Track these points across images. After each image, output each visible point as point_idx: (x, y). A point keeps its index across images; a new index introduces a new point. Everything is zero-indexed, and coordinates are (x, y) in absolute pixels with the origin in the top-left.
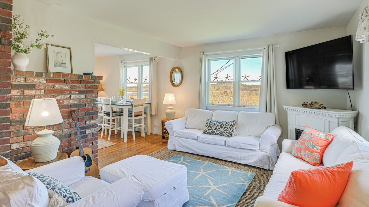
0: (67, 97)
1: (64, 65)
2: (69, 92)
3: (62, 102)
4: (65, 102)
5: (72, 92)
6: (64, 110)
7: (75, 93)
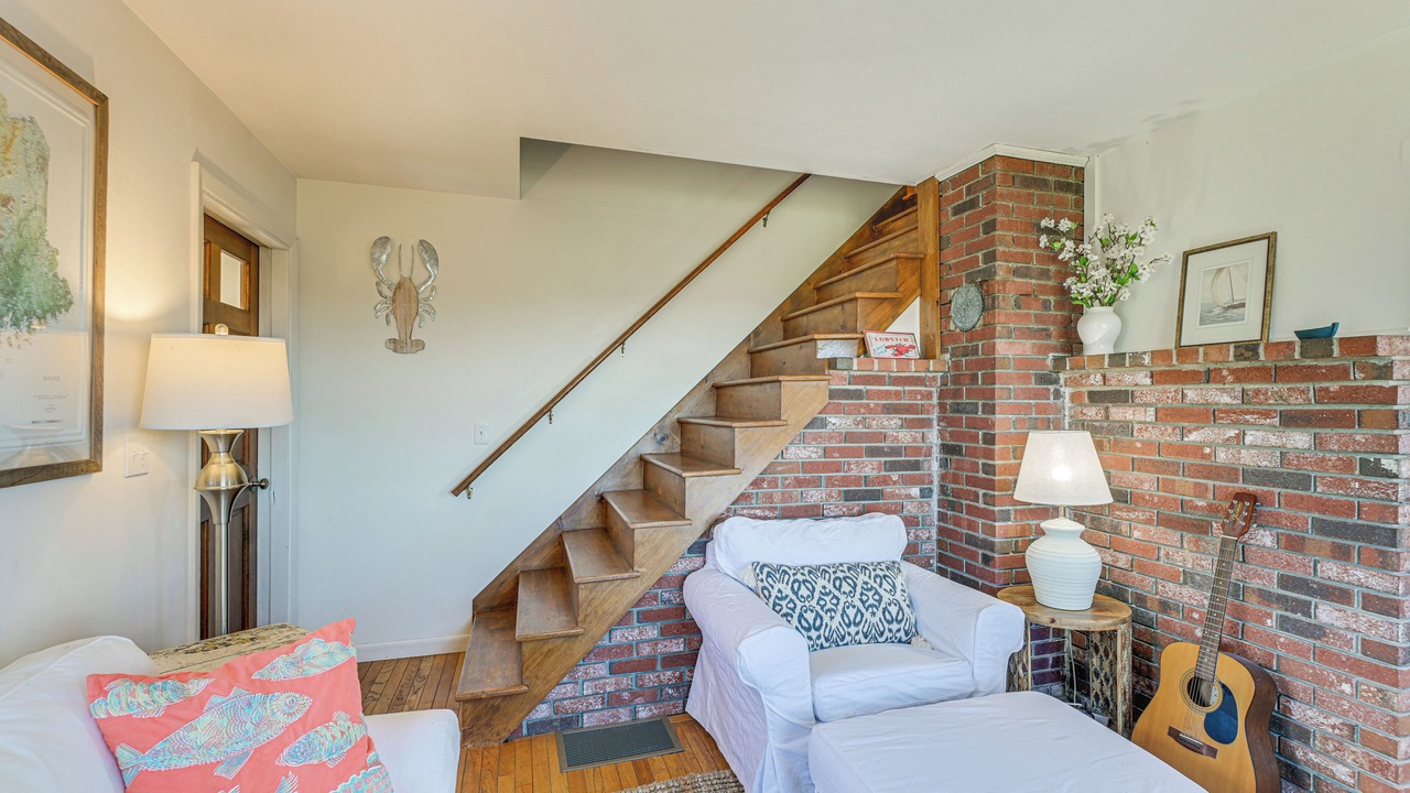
0: (1226, 437)
1: (1236, 311)
2: (1234, 417)
3: (1210, 455)
4: (1223, 456)
5: (1248, 417)
6: (1218, 483)
7: (1262, 422)
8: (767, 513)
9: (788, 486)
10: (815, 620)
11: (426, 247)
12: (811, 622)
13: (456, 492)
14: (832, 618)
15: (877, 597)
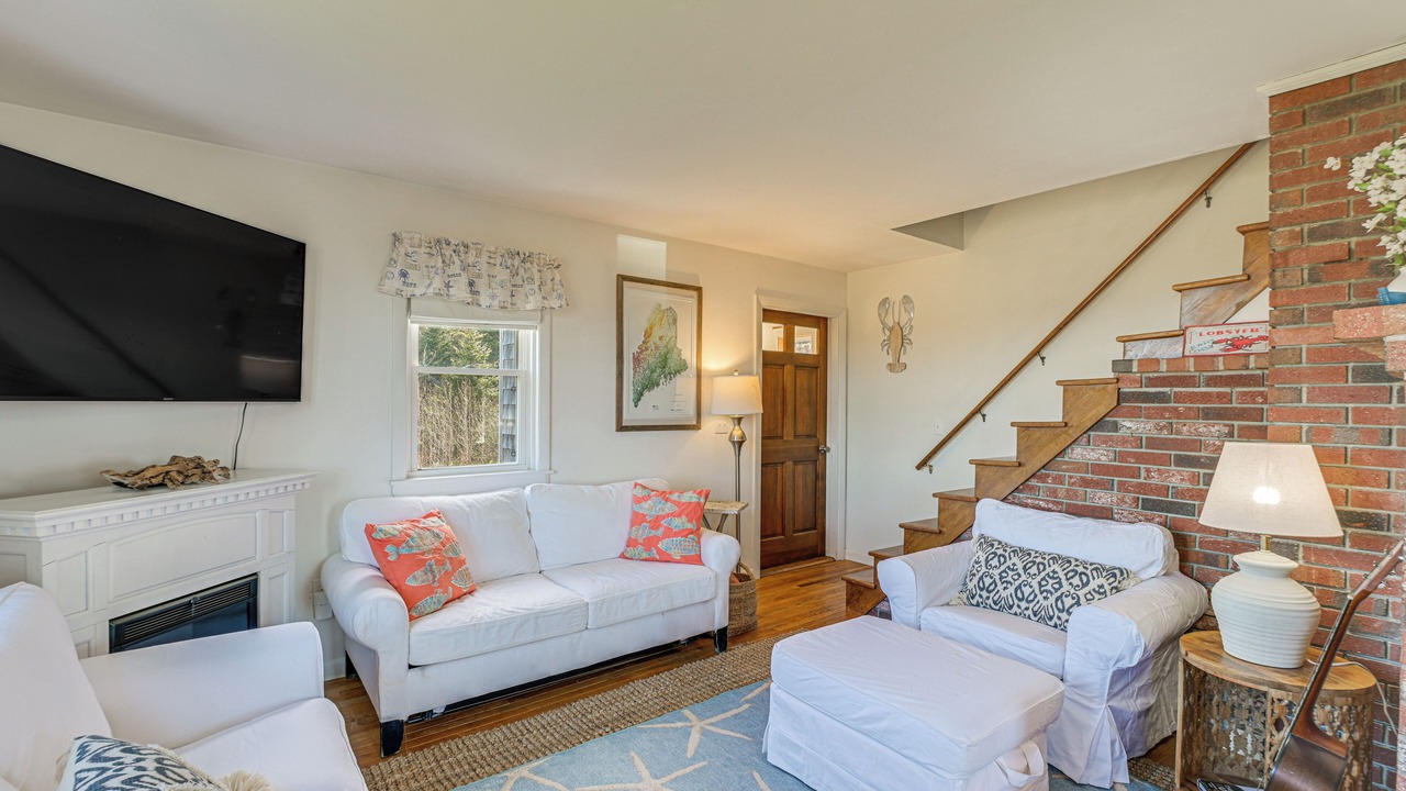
8: (1050, 506)
9: (1073, 484)
10: (991, 584)
11: (907, 299)
12: (987, 585)
13: (919, 467)
14: (1005, 588)
15: (1057, 586)
